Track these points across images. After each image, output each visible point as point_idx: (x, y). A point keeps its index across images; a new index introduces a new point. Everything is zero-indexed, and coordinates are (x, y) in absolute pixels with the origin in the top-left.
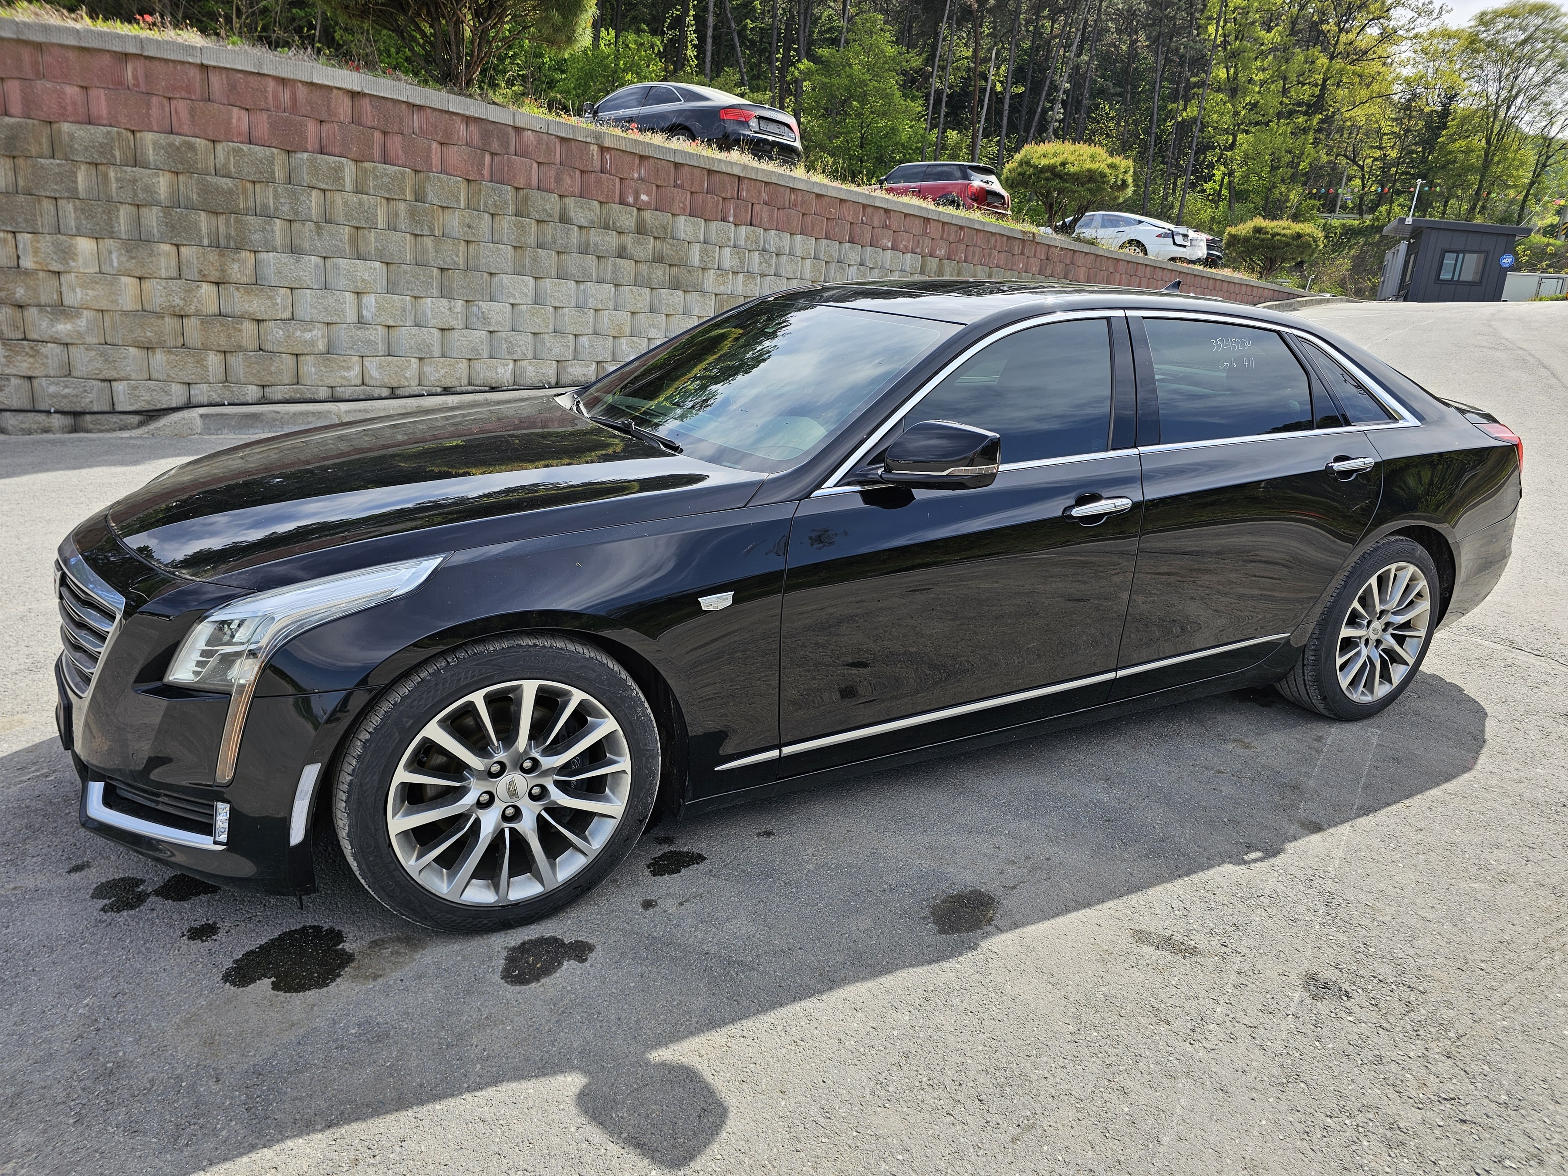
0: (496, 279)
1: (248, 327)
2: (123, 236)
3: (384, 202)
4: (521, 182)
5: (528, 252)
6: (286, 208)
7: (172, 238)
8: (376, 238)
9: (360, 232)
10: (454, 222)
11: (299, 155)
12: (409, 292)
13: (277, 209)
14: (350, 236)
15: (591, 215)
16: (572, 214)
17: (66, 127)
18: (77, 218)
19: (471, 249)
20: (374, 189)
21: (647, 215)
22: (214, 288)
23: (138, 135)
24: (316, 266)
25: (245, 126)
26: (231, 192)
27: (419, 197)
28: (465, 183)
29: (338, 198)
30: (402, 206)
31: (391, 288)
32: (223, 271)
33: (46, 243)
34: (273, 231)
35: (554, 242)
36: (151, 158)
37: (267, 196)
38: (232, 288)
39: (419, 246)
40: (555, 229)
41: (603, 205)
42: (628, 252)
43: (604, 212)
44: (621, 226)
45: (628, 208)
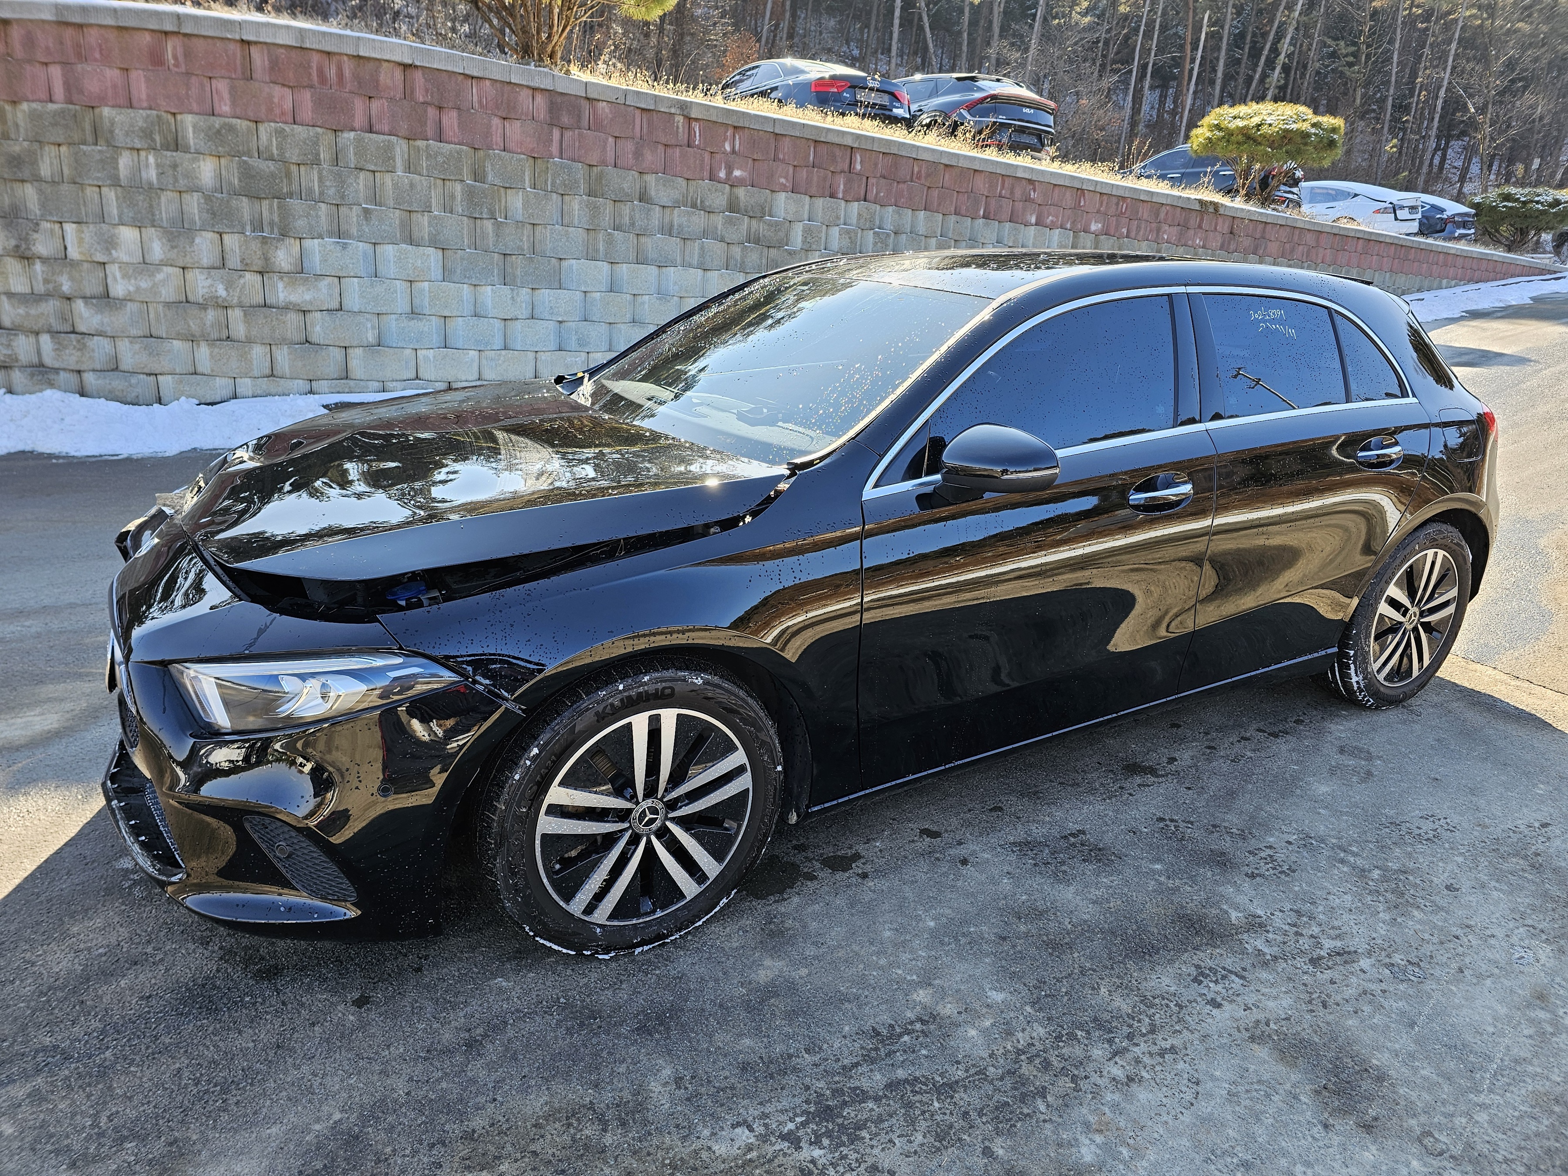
0: (565, 264)
1: (293, 318)
2: (165, 224)
3: (440, 182)
4: (593, 159)
5: (601, 236)
6: (331, 192)
7: (213, 225)
8: (429, 223)
9: (414, 216)
10: (516, 202)
11: (346, 135)
12: (466, 280)
13: (321, 193)
14: (402, 221)
15: (676, 194)
16: (653, 193)
17: (106, 111)
18: (118, 207)
19: (537, 233)
20: (427, 170)
21: (741, 192)
22: (259, 278)
23: (179, 117)
24: (365, 254)
25: (288, 105)
26: (273, 175)
27: (478, 176)
28: (531, 161)
29: (388, 179)
30: (458, 187)
31: (447, 274)
32: (267, 259)
33: (89, 232)
34: (317, 216)
35: (633, 224)
36: (192, 143)
37: (311, 178)
38: (275, 277)
39: (478, 230)
40: (633, 210)
41: (690, 182)
42: (719, 232)
43: (692, 189)
44: (710, 205)
45: (719, 185)
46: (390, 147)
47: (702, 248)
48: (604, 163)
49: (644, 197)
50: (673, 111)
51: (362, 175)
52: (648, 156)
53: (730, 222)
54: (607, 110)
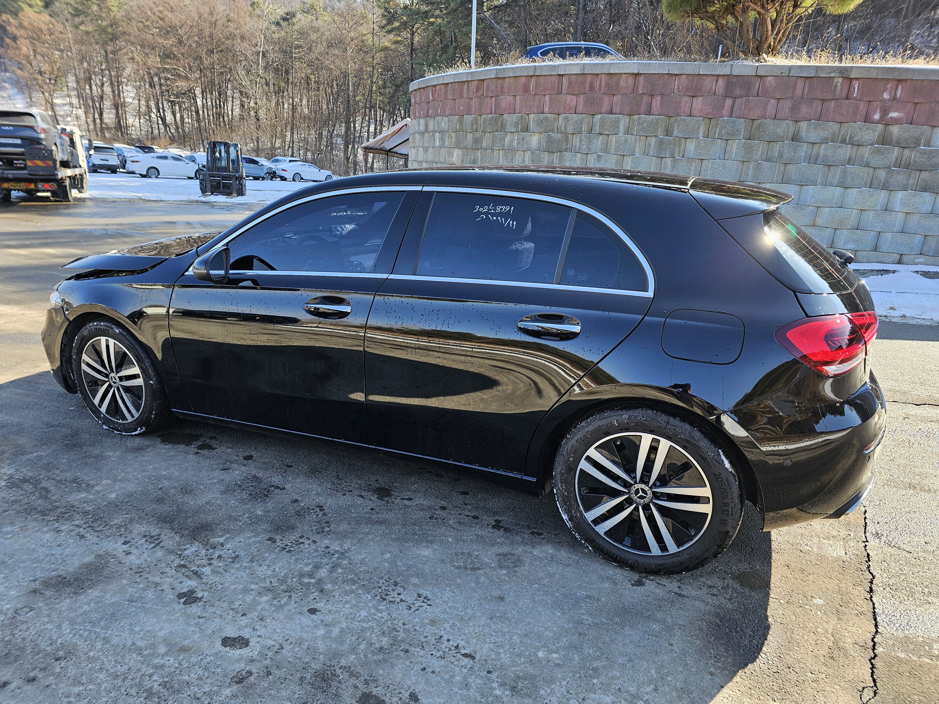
21: (895, 129)
26: (560, 140)
35: (781, 157)
40: (783, 147)
41: (843, 125)
42: (865, 160)
43: (843, 130)
44: (859, 140)
45: (871, 125)
46: (618, 121)
47: (844, 172)
48: (764, 117)
49: (796, 138)
50: (832, 75)
51: (601, 138)
52: (804, 110)
53: (879, 151)
54: (773, 82)
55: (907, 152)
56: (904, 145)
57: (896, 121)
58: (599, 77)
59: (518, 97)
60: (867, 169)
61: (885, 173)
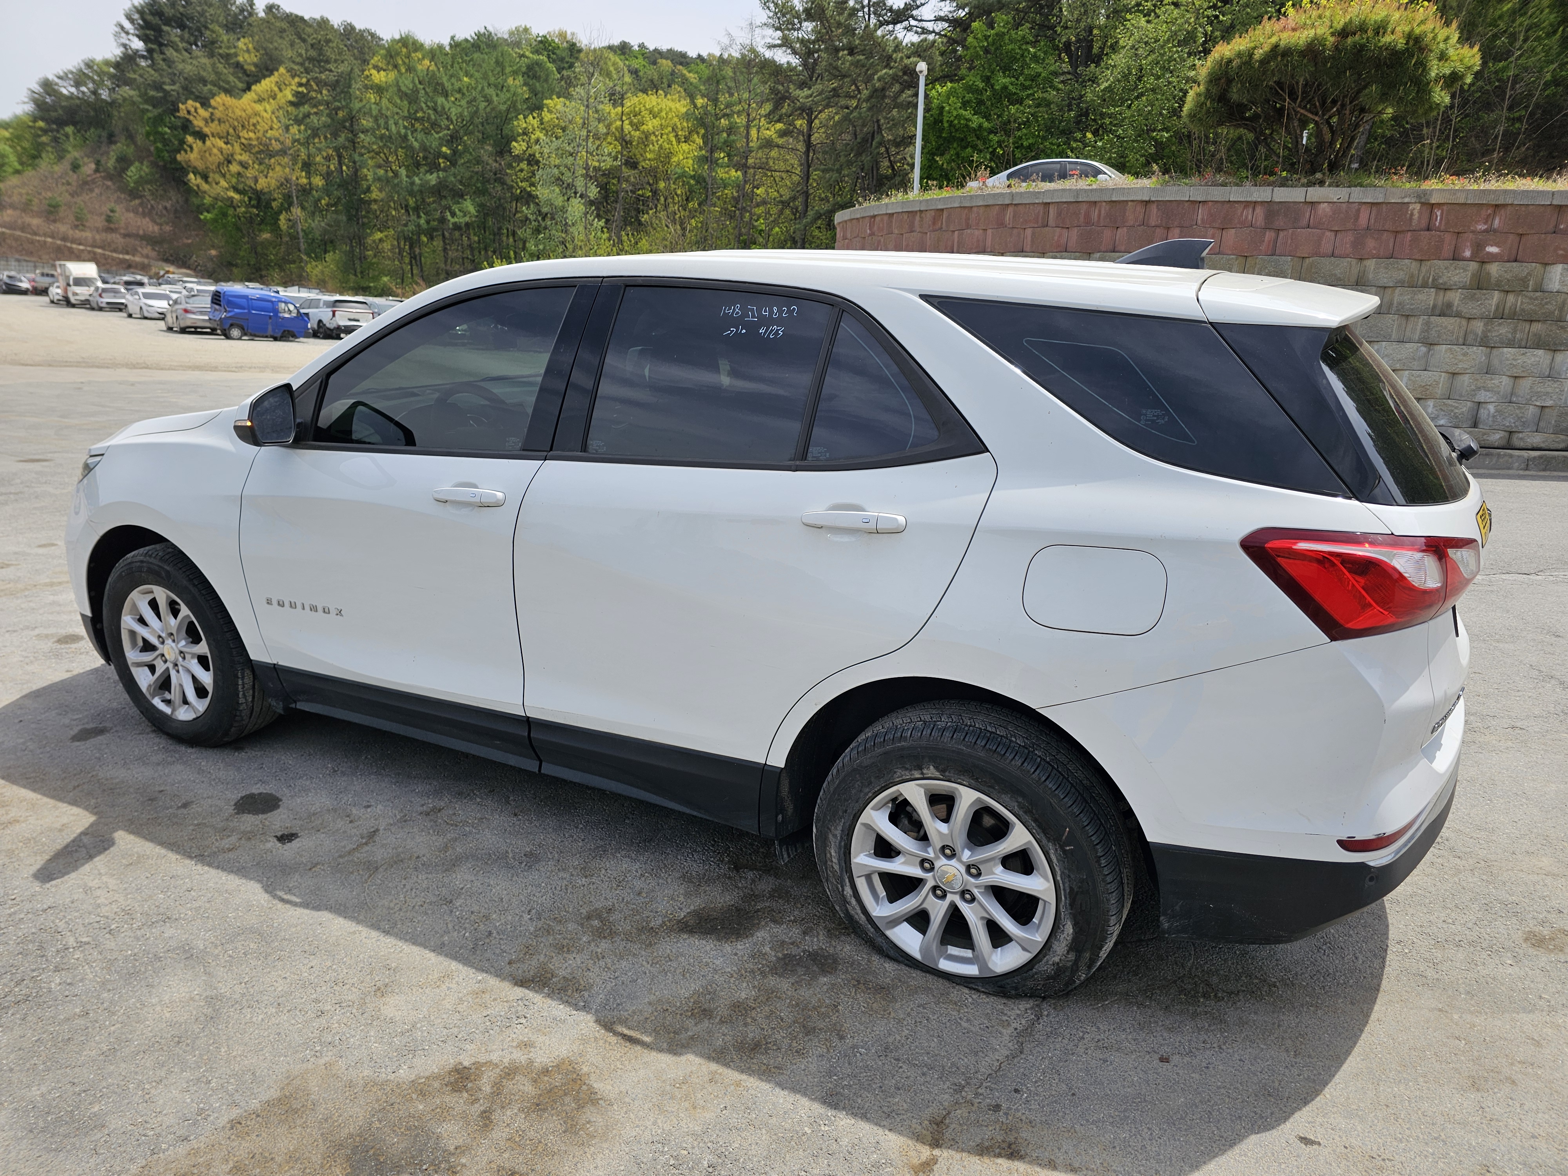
41: (1424, 263)
42: (1455, 309)
43: (1424, 269)
44: (1445, 283)
45: (1461, 263)
47: (1427, 324)
49: (1360, 281)
52: (1371, 243)
53: (1473, 298)
54: (1328, 210)
55: (1511, 298)
56: (1507, 288)
57: (1493, 258)
58: (1098, 205)
59: (989, 232)
60: (1458, 320)
61: (1482, 324)
